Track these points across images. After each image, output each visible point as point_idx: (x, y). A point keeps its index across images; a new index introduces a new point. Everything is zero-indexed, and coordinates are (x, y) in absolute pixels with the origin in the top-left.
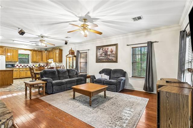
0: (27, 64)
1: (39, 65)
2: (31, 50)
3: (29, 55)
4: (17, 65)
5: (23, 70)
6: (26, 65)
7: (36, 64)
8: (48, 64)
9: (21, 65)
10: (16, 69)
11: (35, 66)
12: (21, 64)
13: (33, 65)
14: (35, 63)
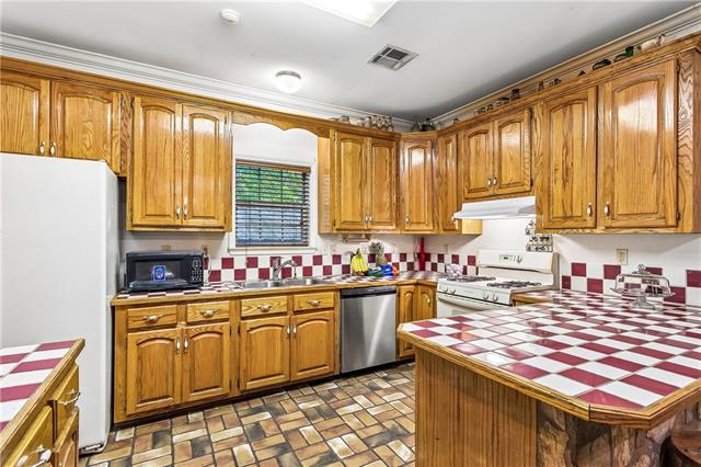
0: (298, 251)
1: (372, 258)
2: (320, 127)
3: (305, 172)
4: (228, 263)
5: (266, 314)
6: (286, 255)
7: (353, 248)
8: (428, 249)
9: (252, 262)
10: (209, 308)
11: (345, 261)
12: (252, 252)
13: (337, 259)
14: (345, 239)
